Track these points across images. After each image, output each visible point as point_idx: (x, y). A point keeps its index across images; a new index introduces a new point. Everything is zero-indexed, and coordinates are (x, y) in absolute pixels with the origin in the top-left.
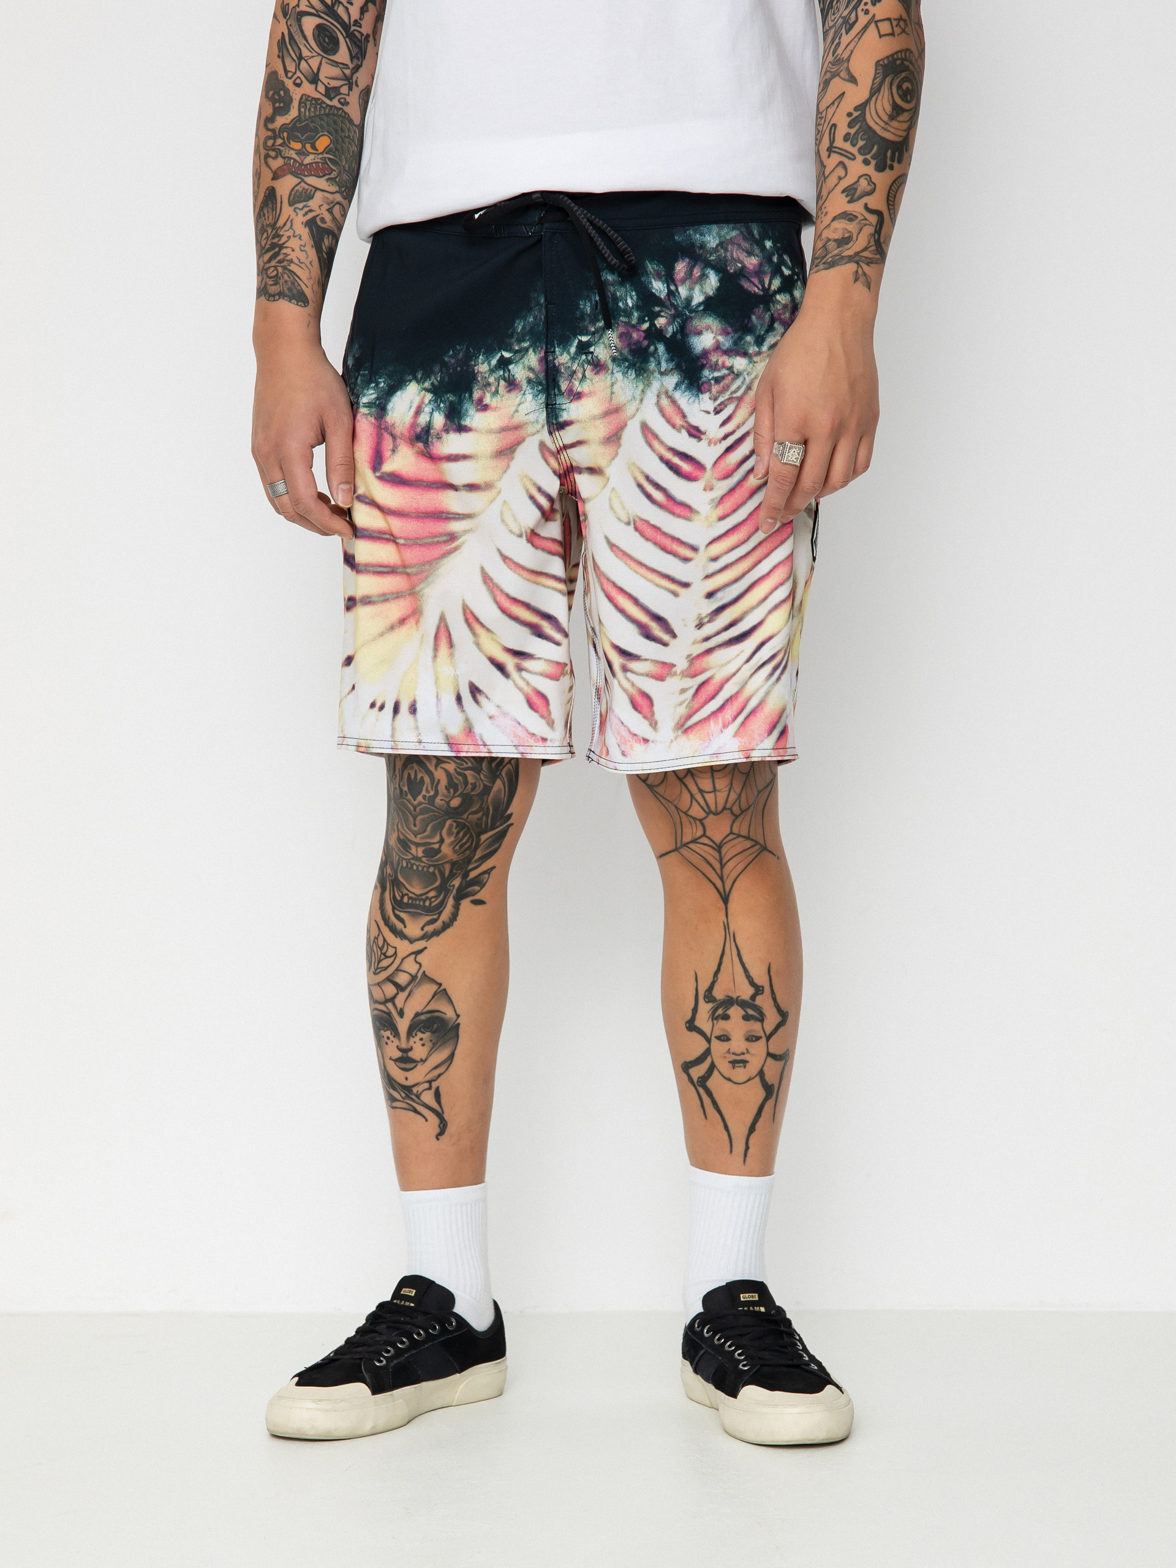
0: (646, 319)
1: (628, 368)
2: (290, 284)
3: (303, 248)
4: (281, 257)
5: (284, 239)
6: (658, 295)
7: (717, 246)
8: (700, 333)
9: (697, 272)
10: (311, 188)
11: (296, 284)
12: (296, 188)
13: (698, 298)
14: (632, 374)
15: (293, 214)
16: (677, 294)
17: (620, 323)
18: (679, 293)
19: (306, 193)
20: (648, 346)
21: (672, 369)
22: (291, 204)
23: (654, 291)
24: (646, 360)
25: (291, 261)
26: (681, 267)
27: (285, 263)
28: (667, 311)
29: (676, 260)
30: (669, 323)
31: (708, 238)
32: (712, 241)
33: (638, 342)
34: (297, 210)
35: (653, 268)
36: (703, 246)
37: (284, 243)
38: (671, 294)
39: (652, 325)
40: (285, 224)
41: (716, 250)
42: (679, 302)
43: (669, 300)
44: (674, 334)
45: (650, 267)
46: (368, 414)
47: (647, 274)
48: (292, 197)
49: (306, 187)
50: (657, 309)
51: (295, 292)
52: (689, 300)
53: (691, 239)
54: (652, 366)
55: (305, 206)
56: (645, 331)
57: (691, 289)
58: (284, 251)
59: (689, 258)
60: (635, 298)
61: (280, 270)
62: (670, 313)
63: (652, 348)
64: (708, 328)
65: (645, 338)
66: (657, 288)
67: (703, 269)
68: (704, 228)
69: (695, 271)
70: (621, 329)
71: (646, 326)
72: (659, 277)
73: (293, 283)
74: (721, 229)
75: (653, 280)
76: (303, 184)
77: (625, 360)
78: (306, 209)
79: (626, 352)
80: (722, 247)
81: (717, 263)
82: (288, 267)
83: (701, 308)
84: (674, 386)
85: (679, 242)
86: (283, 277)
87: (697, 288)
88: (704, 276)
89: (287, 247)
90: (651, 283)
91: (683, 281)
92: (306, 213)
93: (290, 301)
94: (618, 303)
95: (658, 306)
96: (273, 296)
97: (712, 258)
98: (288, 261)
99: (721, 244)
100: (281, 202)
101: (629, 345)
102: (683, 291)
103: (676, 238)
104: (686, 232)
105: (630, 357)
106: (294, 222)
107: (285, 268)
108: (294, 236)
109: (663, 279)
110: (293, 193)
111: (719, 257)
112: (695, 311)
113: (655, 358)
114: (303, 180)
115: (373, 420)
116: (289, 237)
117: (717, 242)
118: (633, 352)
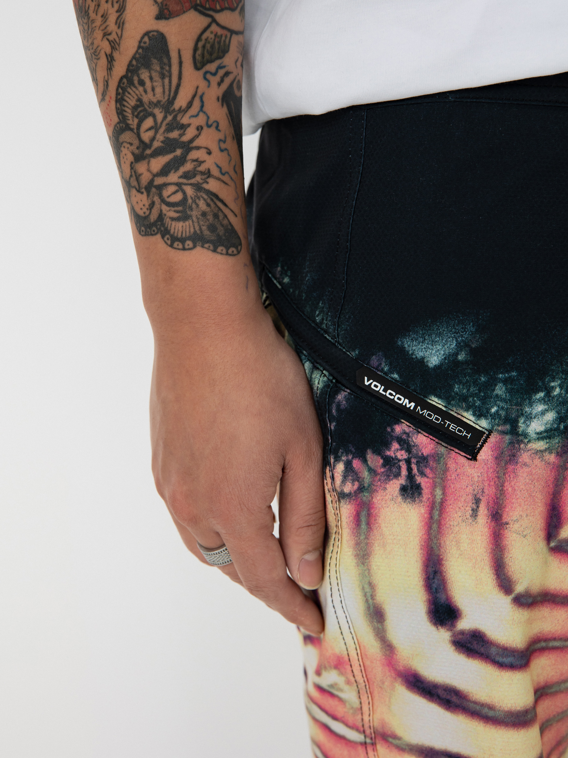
2: (210, 217)
3: (223, 146)
4: (188, 167)
5: (190, 133)
10: (225, 32)
11: (220, 214)
12: (204, 37)
15: (203, 84)
19: (219, 43)
22: (198, 66)
25: (208, 174)
27: (198, 179)
34: (208, 76)
37: (192, 141)
40: (190, 105)
48: (199, 52)
49: (220, 31)
51: (221, 231)
55: (220, 67)
58: (194, 155)
61: (189, 191)
73: (216, 216)
76: (214, 27)
78: (221, 72)
82: (205, 186)
86: (198, 206)
89: (198, 148)
92: (222, 81)
93: (215, 251)
96: (182, 240)
98: (202, 173)
100: (181, 63)
106: (204, 99)
107: (198, 187)
108: (209, 126)
110: (200, 44)
114: (214, 21)
116: (200, 129)
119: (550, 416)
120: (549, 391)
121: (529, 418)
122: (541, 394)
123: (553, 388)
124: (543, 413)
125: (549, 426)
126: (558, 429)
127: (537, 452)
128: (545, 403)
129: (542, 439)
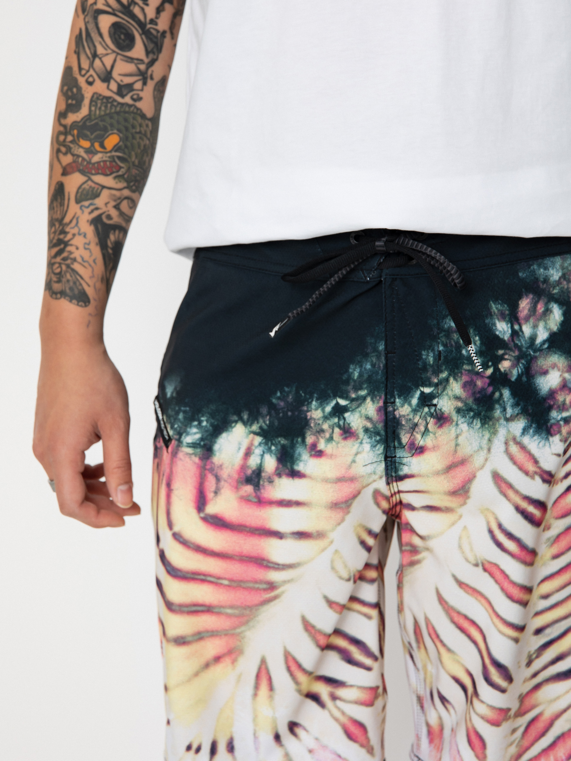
0: (490, 364)
1: (473, 417)
2: (71, 284)
3: (87, 246)
4: (65, 254)
5: (69, 236)
6: (501, 337)
7: (560, 278)
8: (545, 373)
9: (541, 308)
10: (97, 186)
11: (78, 284)
12: (83, 186)
13: (542, 335)
14: (477, 423)
15: (79, 212)
16: (521, 333)
17: (463, 371)
18: (522, 332)
19: (92, 191)
20: (493, 393)
21: (518, 414)
22: (78, 201)
23: (497, 333)
24: (491, 408)
25: (75, 260)
26: (524, 304)
27: (69, 262)
28: (511, 353)
29: (520, 297)
30: (514, 366)
31: (551, 271)
32: (555, 275)
33: (483, 389)
34: (83, 208)
35: (497, 308)
36: (546, 280)
37: (69, 241)
38: (515, 334)
39: (496, 369)
40: (71, 221)
41: (558, 283)
42: (523, 342)
43: (513, 341)
44: (519, 376)
45: (494, 307)
46: (193, 454)
47: (491, 315)
48: (79, 195)
49: (93, 185)
50: (501, 352)
51: (76, 292)
52: (533, 338)
53: (535, 274)
54: (498, 413)
55: (91, 204)
56: (489, 377)
57: (535, 326)
58: (69, 248)
59: (533, 294)
60: (478, 343)
61: (64, 267)
62: (513, 355)
63: (497, 394)
64: (554, 366)
65: (489, 385)
66: (501, 329)
67: (547, 304)
68: (548, 261)
69: (539, 306)
70: (465, 378)
71: (490, 371)
72: (503, 317)
73: (75, 283)
74: (564, 260)
75: (497, 322)
76: (90, 183)
77: (470, 410)
78: (92, 207)
79: (470, 401)
80: (565, 279)
81: (560, 296)
82: (72, 266)
83: (546, 346)
84: (521, 431)
85: (524, 278)
86: (66, 276)
87: (541, 325)
88: (548, 311)
89: (71, 245)
90: (494, 324)
91: (527, 319)
92: (92, 212)
93: (71, 301)
94: (461, 351)
95: (502, 348)
96: (56, 293)
97: (555, 291)
98: (71, 259)
99: (564, 276)
100: (69, 199)
101: (474, 394)
102: (527, 330)
103: (520, 274)
104: (529, 268)
105: (475, 407)
106: (80, 220)
107: (68, 266)
108: (79, 234)
109: (507, 319)
110: (80, 190)
111: (562, 291)
112: (540, 350)
113: (500, 405)
114: (90, 179)
115: (196, 460)
116: (74, 235)
117: (560, 274)
118: (477, 401)
119: (198, 436)
120: (200, 422)
121: (188, 434)
122: (196, 423)
123: (202, 421)
124: (195, 433)
125: (194, 441)
126: (199, 444)
127: (188, 454)
128: (198, 428)
129: (190, 447)
